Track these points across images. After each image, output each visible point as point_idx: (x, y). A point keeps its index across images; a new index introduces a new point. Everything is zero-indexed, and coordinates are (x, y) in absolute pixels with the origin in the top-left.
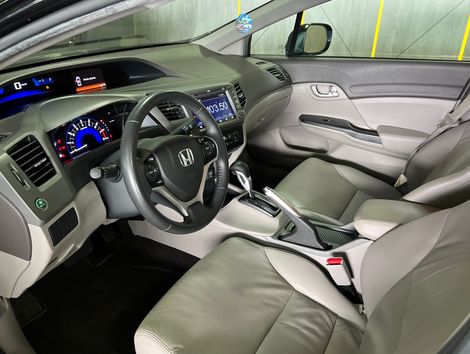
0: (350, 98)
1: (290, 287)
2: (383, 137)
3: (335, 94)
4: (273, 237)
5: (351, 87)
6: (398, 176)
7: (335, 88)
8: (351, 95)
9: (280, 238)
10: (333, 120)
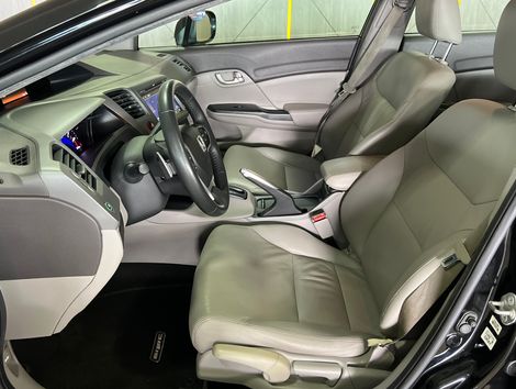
0: (256, 82)
1: (287, 253)
2: (293, 114)
3: (241, 79)
4: (253, 216)
5: (255, 70)
6: (313, 148)
7: (239, 74)
8: (255, 78)
9: (260, 215)
10: (242, 106)
